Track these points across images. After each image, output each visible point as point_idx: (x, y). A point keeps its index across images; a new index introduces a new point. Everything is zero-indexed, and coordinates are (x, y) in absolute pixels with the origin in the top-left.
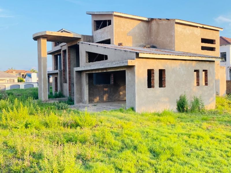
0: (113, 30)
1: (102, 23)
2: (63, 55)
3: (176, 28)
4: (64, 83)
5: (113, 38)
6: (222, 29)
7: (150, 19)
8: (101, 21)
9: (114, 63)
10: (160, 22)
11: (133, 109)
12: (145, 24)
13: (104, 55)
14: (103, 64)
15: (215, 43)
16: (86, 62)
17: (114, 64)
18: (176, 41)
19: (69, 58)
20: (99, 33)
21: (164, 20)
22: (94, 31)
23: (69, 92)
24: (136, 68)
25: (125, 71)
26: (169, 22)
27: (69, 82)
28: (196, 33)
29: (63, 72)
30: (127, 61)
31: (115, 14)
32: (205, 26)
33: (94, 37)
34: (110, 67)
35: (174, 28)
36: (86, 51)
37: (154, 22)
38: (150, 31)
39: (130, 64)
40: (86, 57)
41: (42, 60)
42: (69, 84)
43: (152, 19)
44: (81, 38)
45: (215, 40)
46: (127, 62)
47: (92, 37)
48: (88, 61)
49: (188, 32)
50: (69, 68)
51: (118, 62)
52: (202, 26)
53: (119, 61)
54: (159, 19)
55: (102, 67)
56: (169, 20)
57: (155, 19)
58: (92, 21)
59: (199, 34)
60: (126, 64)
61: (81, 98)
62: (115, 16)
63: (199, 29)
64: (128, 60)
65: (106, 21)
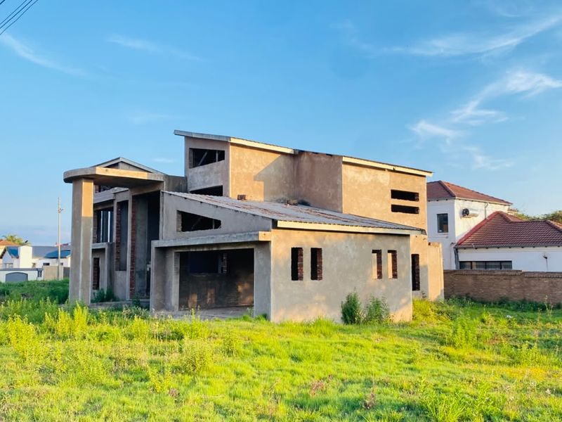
0: (227, 170)
1: (206, 154)
2: (117, 211)
3: (344, 172)
4: (117, 270)
5: (228, 186)
6: (431, 173)
7: (297, 152)
8: (204, 151)
9: (235, 236)
10: (316, 159)
11: (266, 316)
12: (289, 161)
13: (212, 219)
14: (211, 236)
15: (418, 200)
16: (177, 231)
17: (234, 238)
18: (345, 195)
19: (133, 220)
20: (200, 173)
21: (323, 154)
22: (190, 168)
23: (131, 290)
24: (272, 245)
25: (253, 249)
26: (332, 160)
27: (131, 269)
28: (382, 181)
29: (117, 246)
30: (257, 233)
31: (233, 141)
32: (397, 169)
33: (188, 180)
34: (226, 241)
35: (340, 172)
36: (178, 211)
37: (304, 158)
38: (298, 174)
39: (261, 239)
40: (178, 221)
41: (83, 223)
42: (132, 273)
43: (302, 152)
44: (163, 182)
45: (418, 194)
46: (258, 235)
47: (185, 179)
48: (180, 229)
49: (366, 178)
50: (132, 240)
51: (242, 234)
52: (392, 168)
53: (242, 233)
54: (313, 153)
55: (211, 242)
56: (331, 155)
57: (307, 152)
58: (186, 149)
59: (388, 183)
60: (256, 239)
61: (164, 300)
62: (233, 144)
63: (387, 174)
65: (214, 152)
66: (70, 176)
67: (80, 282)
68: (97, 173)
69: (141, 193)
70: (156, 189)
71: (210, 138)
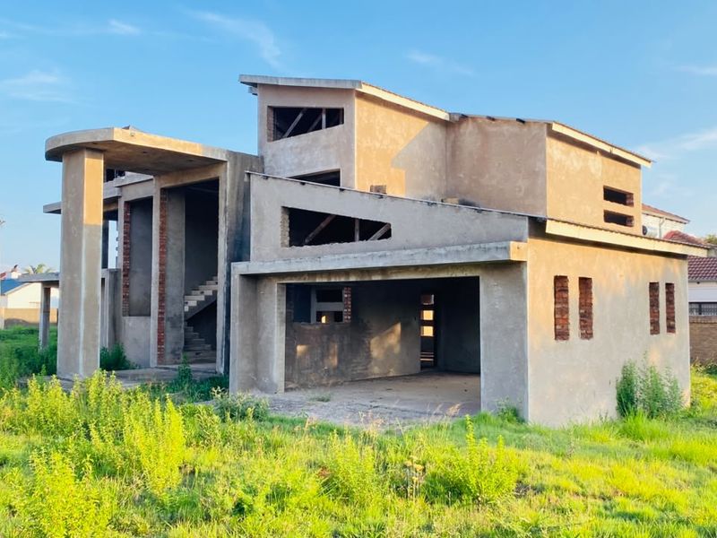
0: (350, 141)
1: (300, 116)
2: (126, 217)
3: (548, 150)
4: (124, 316)
6: (650, 162)
7: (457, 118)
8: (297, 110)
9: (438, 251)
10: (492, 128)
12: (438, 132)
14: (381, 253)
15: (631, 204)
16: (283, 244)
17: (440, 255)
19: (162, 229)
20: (291, 148)
21: (507, 121)
22: (269, 140)
23: (159, 349)
25: (477, 279)
26: (525, 129)
27: (160, 313)
28: (593, 170)
29: (124, 276)
30: (504, 244)
31: (365, 89)
32: (616, 152)
33: (267, 160)
34: (418, 262)
35: (543, 150)
36: (284, 207)
37: (468, 128)
38: (453, 155)
39: (514, 258)
40: (283, 226)
42: (160, 320)
43: (464, 117)
44: (226, 162)
45: (631, 194)
46: (507, 249)
47: (260, 160)
48: (287, 241)
49: (575, 164)
50: (161, 264)
51: (460, 248)
52: (607, 149)
53: (463, 244)
54: (490, 118)
55: (381, 264)
56: (523, 122)
57: (474, 119)
58: (260, 109)
59: (600, 174)
60: (501, 257)
63: (598, 158)
64: (512, 242)
65: (318, 111)
66: (62, 144)
67: (82, 339)
68: (115, 139)
69: (179, 183)
70: (212, 175)
71: (317, 85)
